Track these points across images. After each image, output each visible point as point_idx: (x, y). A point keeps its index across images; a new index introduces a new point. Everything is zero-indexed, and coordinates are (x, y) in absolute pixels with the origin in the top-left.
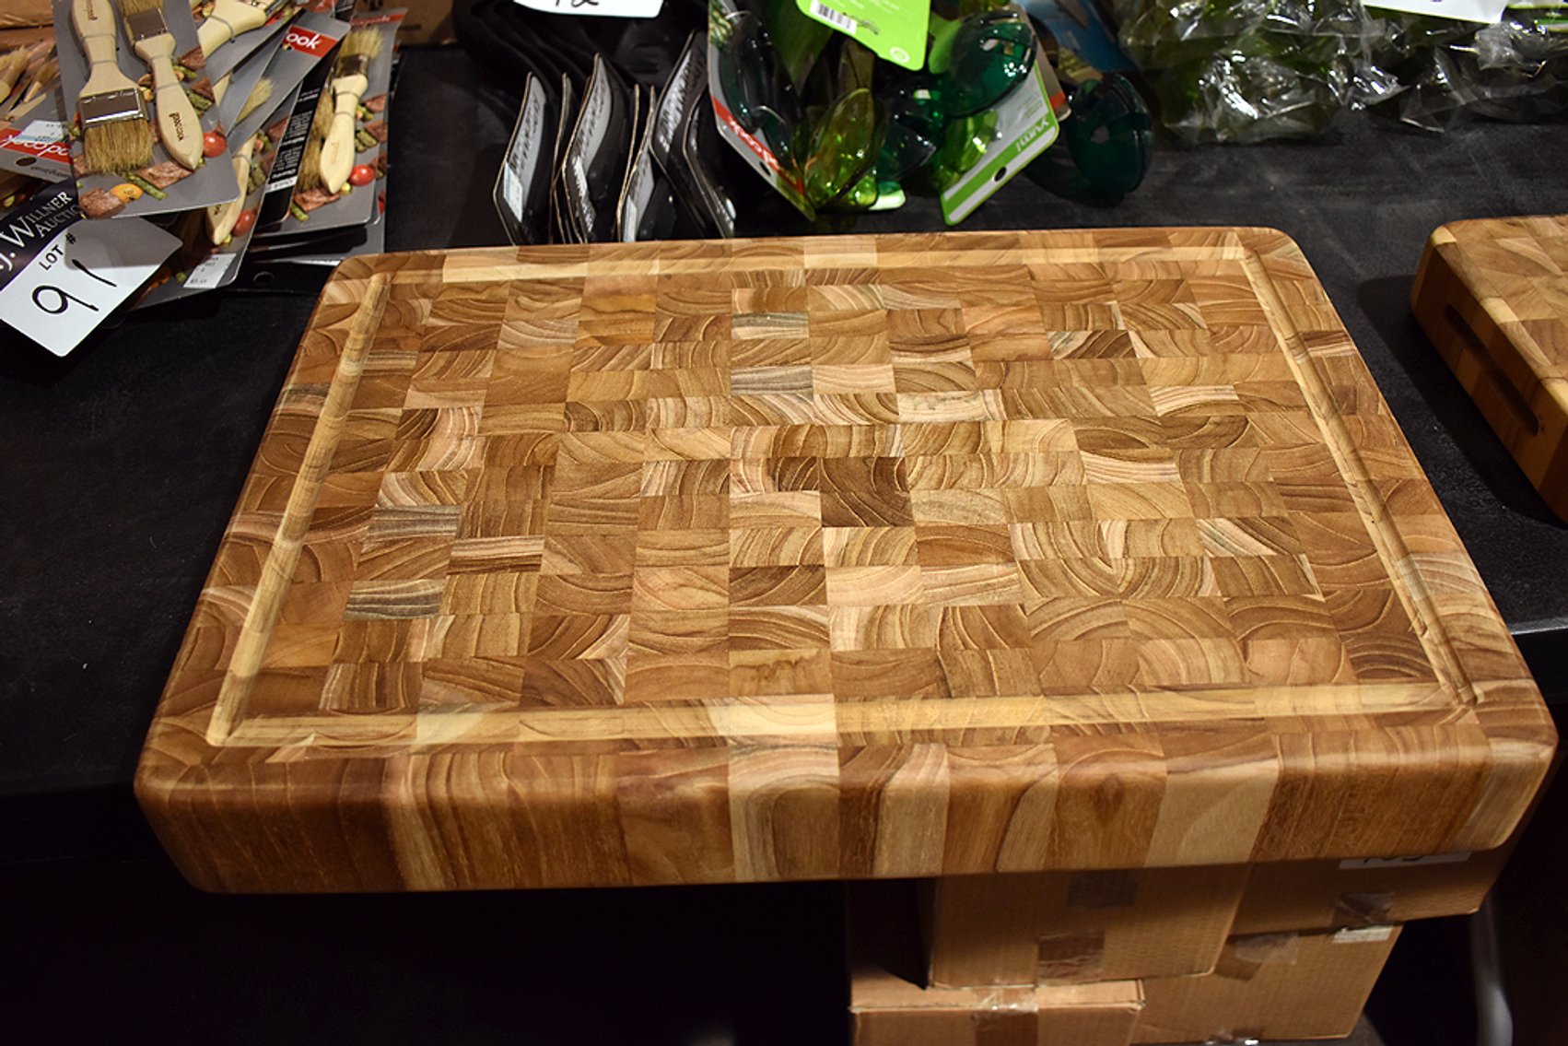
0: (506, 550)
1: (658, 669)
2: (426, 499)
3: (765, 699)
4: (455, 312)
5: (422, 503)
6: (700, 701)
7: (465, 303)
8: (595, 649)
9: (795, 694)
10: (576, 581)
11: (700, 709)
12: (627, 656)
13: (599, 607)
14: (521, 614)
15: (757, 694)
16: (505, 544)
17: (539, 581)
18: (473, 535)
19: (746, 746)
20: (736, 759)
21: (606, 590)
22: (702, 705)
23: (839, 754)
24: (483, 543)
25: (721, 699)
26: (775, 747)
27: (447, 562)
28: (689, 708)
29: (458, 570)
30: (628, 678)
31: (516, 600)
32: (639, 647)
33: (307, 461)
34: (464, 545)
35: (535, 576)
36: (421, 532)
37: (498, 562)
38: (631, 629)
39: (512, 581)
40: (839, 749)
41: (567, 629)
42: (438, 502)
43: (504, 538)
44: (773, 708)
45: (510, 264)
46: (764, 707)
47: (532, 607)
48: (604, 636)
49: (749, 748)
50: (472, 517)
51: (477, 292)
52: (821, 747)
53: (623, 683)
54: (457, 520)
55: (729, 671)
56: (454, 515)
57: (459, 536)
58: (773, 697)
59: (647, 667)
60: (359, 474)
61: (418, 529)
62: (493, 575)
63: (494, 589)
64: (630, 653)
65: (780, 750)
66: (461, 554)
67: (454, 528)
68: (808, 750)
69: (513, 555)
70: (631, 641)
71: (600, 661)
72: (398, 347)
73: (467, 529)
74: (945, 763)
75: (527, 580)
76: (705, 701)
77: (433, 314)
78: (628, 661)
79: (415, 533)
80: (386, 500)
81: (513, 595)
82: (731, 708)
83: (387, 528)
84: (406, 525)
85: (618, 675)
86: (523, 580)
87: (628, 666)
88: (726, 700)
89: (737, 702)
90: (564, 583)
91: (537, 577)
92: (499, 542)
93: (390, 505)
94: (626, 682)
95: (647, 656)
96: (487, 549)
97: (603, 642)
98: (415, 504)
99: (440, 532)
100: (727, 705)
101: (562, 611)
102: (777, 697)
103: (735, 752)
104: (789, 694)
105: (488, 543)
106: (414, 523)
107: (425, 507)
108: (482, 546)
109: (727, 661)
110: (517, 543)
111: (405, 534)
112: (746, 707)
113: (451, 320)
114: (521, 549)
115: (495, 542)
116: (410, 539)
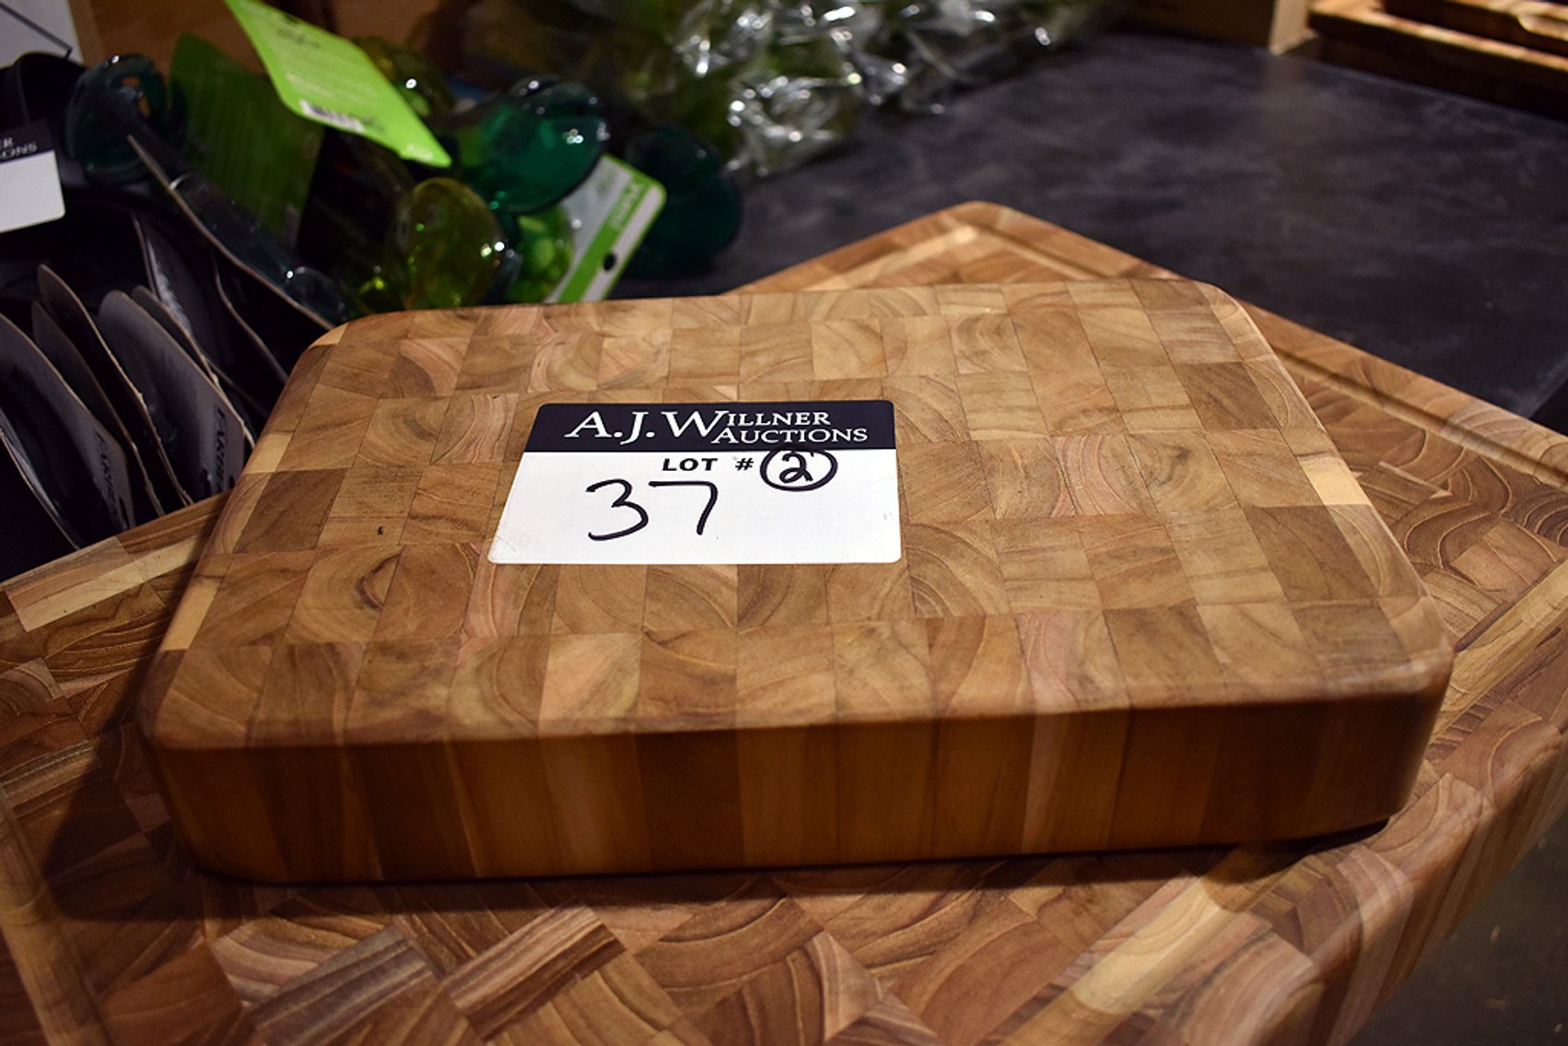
0: (540, 950)
1: (950, 979)
2: (324, 947)
3: (1120, 929)
4: (95, 659)
5: (325, 956)
6: (1052, 986)
7: (99, 641)
8: (835, 1010)
9: (1147, 898)
10: (699, 931)
11: (1063, 996)
12: (890, 991)
13: (772, 947)
14: (670, 1028)
15: (1107, 929)
16: (528, 941)
17: (642, 964)
18: (462, 959)
19: (1176, 1004)
20: (1186, 1030)
21: (753, 919)
22: (1061, 989)
23: (1283, 936)
24: (491, 960)
25: (1072, 964)
26: (1207, 980)
27: (463, 1025)
28: (1051, 1006)
29: (495, 1025)
30: (926, 1017)
31: (638, 1013)
32: (890, 967)
33: (37, 1000)
34: (465, 979)
35: (628, 960)
36: (370, 1003)
37: (546, 975)
38: (850, 951)
39: (600, 989)
40: (1274, 930)
41: (761, 1007)
42: (352, 942)
43: (516, 935)
44: (1141, 933)
45: (123, 564)
46: (1131, 939)
47: (674, 1009)
48: (826, 984)
49: (1183, 1005)
50: (431, 931)
51: (106, 619)
52: (1253, 942)
53: (928, 1032)
54: (411, 949)
55: (1037, 922)
56: (399, 944)
57: (441, 972)
58: (1128, 919)
59: (932, 988)
60: (165, 970)
61: (358, 999)
62: (560, 998)
63: (586, 1018)
64: (889, 984)
65: (1218, 980)
66: (473, 997)
67: (419, 965)
68: (1244, 957)
69: (559, 950)
70: (869, 966)
71: (861, 1023)
72: (42, 747)
73: (444, 955)
74: (1389, 866)
75: (621, 973)
76: (1058, 981)
77: (60, 678)
78: (898, 995)
79: (359, 1009)
80: (253, 986)
81: (626, 1010)
82: (1097, 967)
83: (300, 1029)
84: (331, 1007)
85: (909, 1025)
86: (616, 978)
87: (905, 1003)
88: (1079, 962)
89: (1096, 956)
90: (680, 945)
91: (632, 961)
92: (517, 942)
93: (268, 990)
94: (929, 1025)
95: (914, 972)
96: (508, 965)
97: (835, 993)
98: (312, 965)
99: (402, 983)
100: (1089, 967)
101: (727, 987)
102: (1131, 916)
103: (1173, 1022)
104: (1139, 903)
105: (500, 955)
106: (343, 994)
107: (335, 958)
108: (494, 966)
109: (1021, 911)
110: (546, 929)
111: (343, 1020)
112: (1111, 955)
113: (99, 673)
114: (563, 934)
115: (509, 948)
116: (362, 1023)
